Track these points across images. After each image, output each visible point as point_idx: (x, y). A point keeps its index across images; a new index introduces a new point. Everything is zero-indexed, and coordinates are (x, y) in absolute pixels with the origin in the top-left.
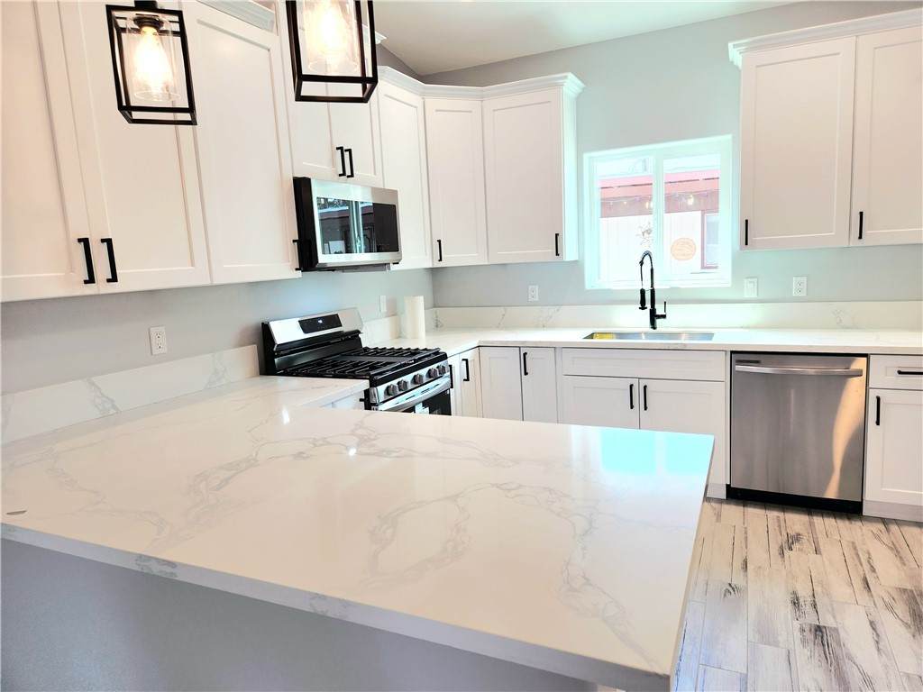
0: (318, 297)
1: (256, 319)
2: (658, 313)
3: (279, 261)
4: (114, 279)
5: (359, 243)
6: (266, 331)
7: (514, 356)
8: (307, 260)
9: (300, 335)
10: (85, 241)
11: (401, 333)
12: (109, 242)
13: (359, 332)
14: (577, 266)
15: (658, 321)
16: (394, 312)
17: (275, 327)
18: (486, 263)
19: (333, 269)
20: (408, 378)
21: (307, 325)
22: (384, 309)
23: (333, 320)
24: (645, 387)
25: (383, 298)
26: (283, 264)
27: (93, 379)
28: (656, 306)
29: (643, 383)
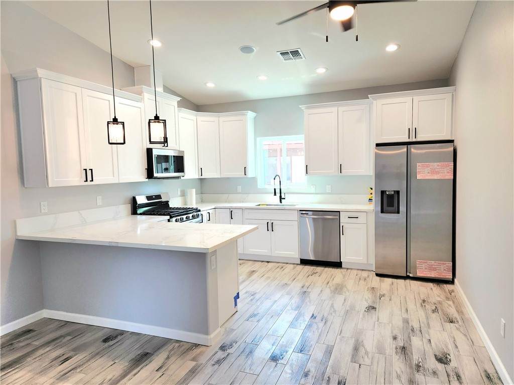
0: (153, 188)
1: (130, 195)
2: (282, 197)
3: (140, 175)
4: (92, 181)
5: (172, 168)
6: (134, 199)
7: (228, 212)
8: (150, 175)
9: (146, 201)
10: (86, 170)
11: (186, 202)
12: (92, 170)
13: (168, 201)
14: (254, 179)
15: (283, 200)
16: (183, 194)
17: (138, 198)
18: (219, 177)
19: (159, 178)
20: (184, 217)
21: (149, 198)
22: (179, 193)
23: (159, 197)
24: (272, 223)
25: (179, 190)
26: (141, 177)
27: (81, 212)
28: (282, 195)
29: (272, 221)
